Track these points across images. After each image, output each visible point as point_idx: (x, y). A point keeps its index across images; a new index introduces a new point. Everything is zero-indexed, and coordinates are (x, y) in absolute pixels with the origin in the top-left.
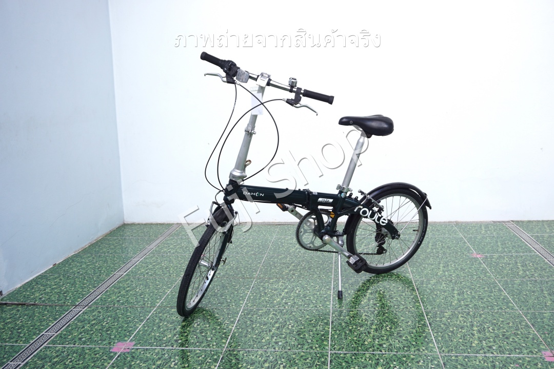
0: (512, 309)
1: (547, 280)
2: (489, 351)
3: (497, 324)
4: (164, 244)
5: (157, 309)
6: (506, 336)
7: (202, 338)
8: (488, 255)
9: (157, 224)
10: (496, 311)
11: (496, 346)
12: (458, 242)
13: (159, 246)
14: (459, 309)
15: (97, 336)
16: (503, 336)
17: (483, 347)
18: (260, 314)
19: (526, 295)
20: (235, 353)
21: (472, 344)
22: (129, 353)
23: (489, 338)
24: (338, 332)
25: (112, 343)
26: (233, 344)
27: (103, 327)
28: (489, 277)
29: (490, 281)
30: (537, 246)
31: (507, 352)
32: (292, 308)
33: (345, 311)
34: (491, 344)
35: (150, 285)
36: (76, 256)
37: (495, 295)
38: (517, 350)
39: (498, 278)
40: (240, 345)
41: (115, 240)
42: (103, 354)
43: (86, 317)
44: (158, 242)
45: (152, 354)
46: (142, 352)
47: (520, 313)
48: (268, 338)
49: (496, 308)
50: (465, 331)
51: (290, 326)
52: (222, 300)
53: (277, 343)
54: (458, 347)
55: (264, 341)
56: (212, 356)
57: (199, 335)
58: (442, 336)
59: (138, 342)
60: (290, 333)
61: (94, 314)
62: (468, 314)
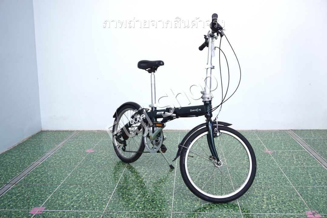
0: (289, 185)
1: (311, 167)
2: (273, 211)
3: (279, 194)
4: (68, 144)
5: (61, 186)
6: (284, 202)
7: (90, 204)
8: (275, 151)
9: (63, 131)
10: (278, 186)
11: (277, 208)
12: (257, 143)
13: (64, 145)
14: (255, 185)
15: (20, 204)
16: (282, 202)
17: (269, 209)
18: (128, 189)
19: (298, 176)
20: (111, 214)
21: (262, 207)
22: (41, 214)
23: (273, 203)
24: (178, 200)
25: (30, 208)
26: (110, 208)
27: (25, 197)
28: (275, 165)
29: (276, 167)
30: (306, 146)
31: (284, 212)
32: (149, 185)
33: (183, 187)
34: (275, 207)
35: (57, 170)
36: (9, 151)
37: (278, 176)
38: (290, 211)
39: (281, 165)
40: (114, 208)
41: (35, 141)
42: (24, 215)
43: (14, 191)
44: (63, 142)
45: (57, 215)
46: (50, 214)
47: (293, 188)
48: (133, 204)
49: (279, 184)
50: (258, 199)
51: (147, 196)
52: (104, 180)
53: (138, 207)
54: (253, 209)
55: (130, 206)
56: (96, 216)
57: (88, 202)
58: (244, 202)
59: (48, 207)
60: (147, 201)
61: (19, 189)
62: (261, 188)
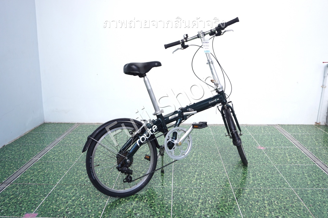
4: (68, 137)
5: (57, 186)
7: (85, 210)
9: (65, 123)
13: (64, 139)
15: (12, 208)
25: (22, 214)
26: (106, 215)
27: (18, 200)
35: (54, 168)
36: (9, 145)
41: (37, 134)
43: (8, 192)
44: (64, 135)
48: (130, 210)
55: (127, 212)
57: (83, 208)
59: (40, 213)
61: (13, 190)
